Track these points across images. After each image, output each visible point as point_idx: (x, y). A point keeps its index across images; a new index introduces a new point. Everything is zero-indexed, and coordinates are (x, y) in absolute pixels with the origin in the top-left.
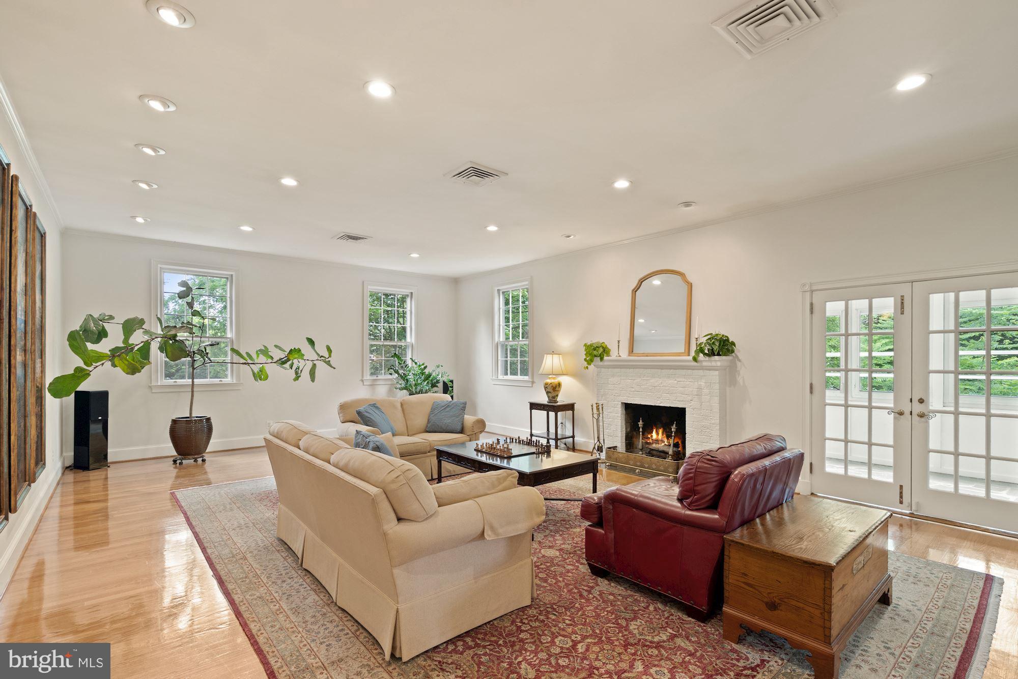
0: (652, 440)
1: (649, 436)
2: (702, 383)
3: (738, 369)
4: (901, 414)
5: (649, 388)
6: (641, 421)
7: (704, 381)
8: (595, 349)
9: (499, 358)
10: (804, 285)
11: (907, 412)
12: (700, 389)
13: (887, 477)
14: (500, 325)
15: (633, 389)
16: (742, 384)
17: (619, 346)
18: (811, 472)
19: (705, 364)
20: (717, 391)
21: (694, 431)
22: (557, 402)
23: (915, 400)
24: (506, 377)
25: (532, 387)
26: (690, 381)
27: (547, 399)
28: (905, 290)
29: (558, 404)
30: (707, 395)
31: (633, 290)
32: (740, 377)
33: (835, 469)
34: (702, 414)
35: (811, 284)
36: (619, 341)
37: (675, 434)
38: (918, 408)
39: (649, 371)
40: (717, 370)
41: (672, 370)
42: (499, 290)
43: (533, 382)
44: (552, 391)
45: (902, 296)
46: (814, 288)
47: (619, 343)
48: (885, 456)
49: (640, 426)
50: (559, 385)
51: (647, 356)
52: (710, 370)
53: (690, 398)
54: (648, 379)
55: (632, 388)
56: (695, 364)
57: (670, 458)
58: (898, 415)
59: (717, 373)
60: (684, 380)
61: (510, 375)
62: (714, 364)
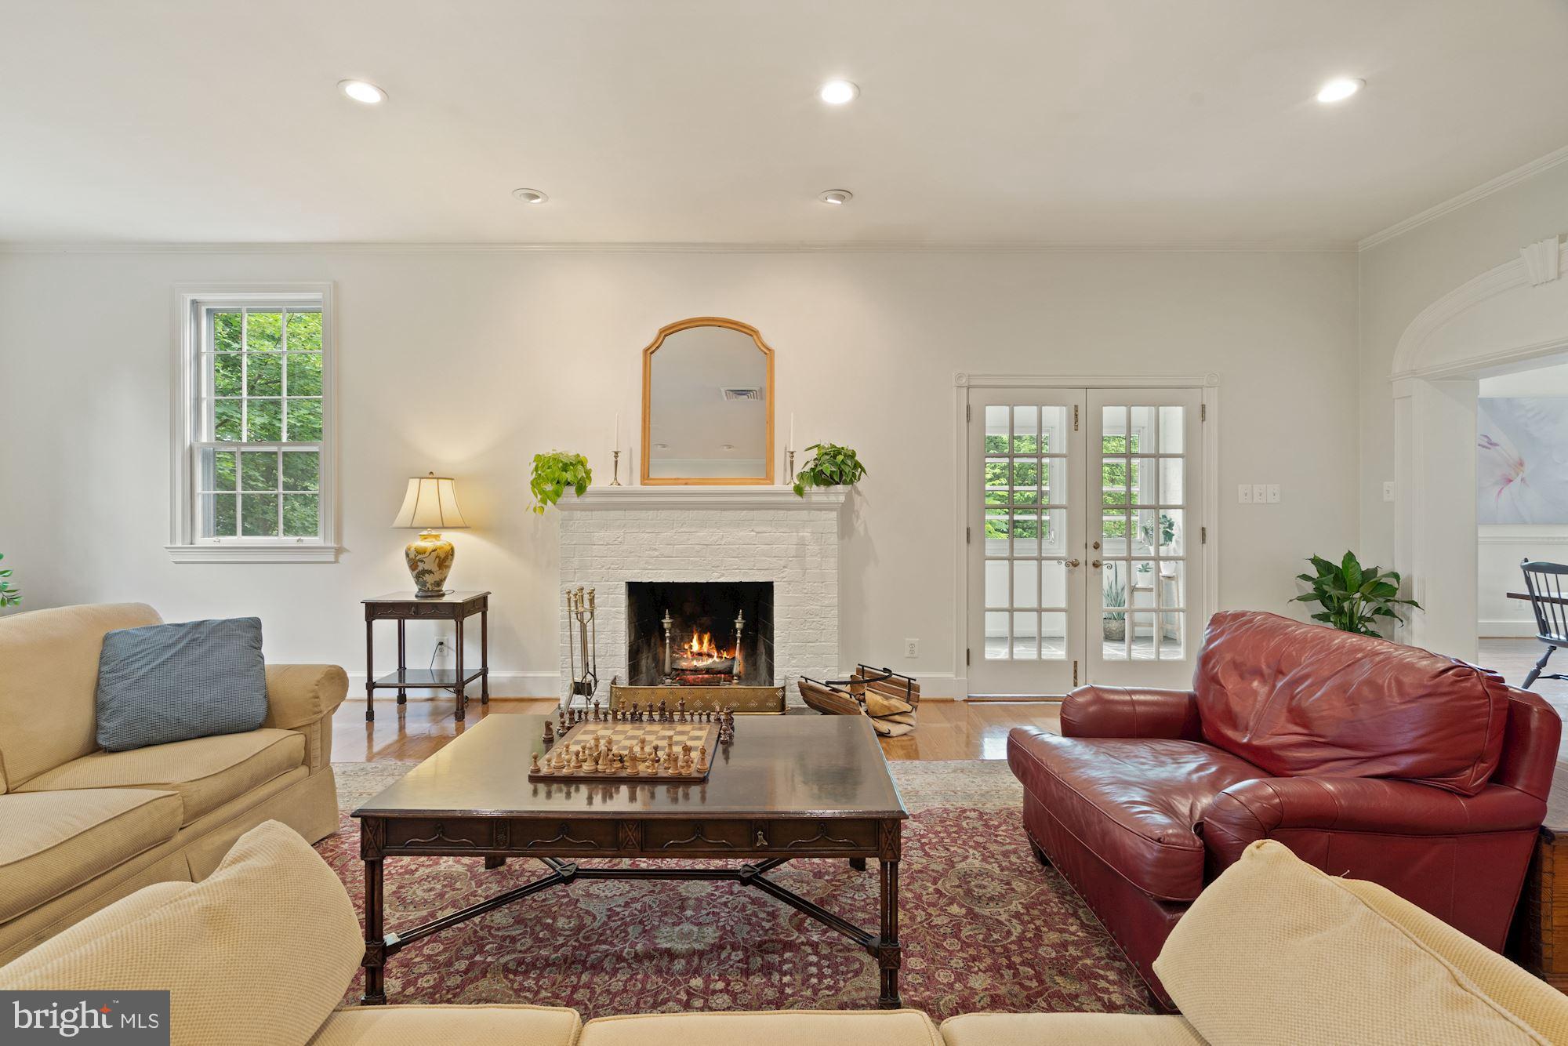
0: (691, 653)
1: (686, 647)
2: (806, 534)
3: (856, 508)
4: (1075, 564)
5: (693, 548)
6: (667, 616)
7: (809, 530)
8: (565, 468)
9: (199, 489)
10: (960, 377)
11: (1082, 561)
12: (802, 543)
13: (1057, 653)
14: (198, 400)
15: (657, 553)
16: (862, 533)
17: (616, 462)
18: (968, 664)
19: (815, 499)
20: (833, 547)
21: (790, 623)
22: (443, 595)
23: (1091, 544)
24: (227, 540)
25: (336, 562)
26: (781, 530)
27: (415, 589)
28: (1078, 397)
29: (446, 599)
30: (816, 556)
31: (646, 351)
32: (860, 521)
33: (996, 653)
34: (805, 591)
35: (969, 376)
36: (616, 453)
37: (741, 634)
38: (1093, 556)
39: (692, 514)
40: (831, 510)
41: (745, 512)
42: (195, 303)
43: (339, 551)
44: (435, 568)
45: (1076, 406)
46: (973, 383)
47: (616, 457)
48: (1056, 624)
49: (666, 626)
50: (450, 553)
51: (686, 484)
52: (820, 510)
53: (782, 563)
54: (693, 530)
55: (655, 549)
56: (798, 499)
57: (735, 681)
58: (1071, 567)
59: (834, 515)
60: (769, 529)
61: (243, 535)
62: (833, 499)
